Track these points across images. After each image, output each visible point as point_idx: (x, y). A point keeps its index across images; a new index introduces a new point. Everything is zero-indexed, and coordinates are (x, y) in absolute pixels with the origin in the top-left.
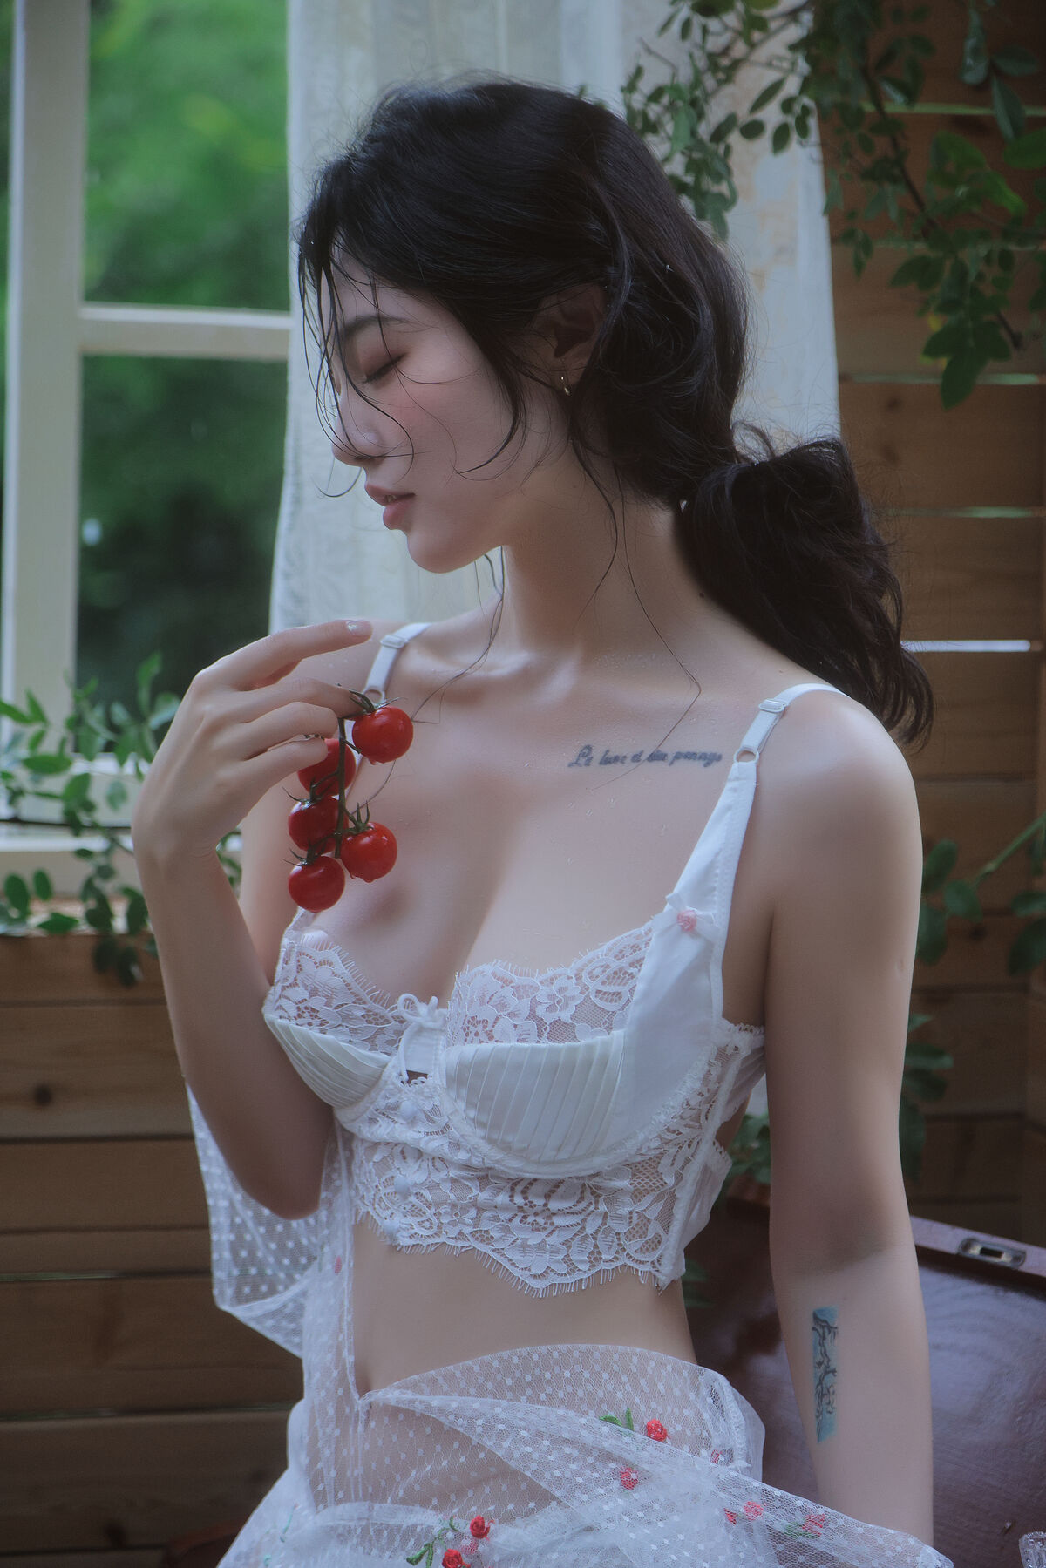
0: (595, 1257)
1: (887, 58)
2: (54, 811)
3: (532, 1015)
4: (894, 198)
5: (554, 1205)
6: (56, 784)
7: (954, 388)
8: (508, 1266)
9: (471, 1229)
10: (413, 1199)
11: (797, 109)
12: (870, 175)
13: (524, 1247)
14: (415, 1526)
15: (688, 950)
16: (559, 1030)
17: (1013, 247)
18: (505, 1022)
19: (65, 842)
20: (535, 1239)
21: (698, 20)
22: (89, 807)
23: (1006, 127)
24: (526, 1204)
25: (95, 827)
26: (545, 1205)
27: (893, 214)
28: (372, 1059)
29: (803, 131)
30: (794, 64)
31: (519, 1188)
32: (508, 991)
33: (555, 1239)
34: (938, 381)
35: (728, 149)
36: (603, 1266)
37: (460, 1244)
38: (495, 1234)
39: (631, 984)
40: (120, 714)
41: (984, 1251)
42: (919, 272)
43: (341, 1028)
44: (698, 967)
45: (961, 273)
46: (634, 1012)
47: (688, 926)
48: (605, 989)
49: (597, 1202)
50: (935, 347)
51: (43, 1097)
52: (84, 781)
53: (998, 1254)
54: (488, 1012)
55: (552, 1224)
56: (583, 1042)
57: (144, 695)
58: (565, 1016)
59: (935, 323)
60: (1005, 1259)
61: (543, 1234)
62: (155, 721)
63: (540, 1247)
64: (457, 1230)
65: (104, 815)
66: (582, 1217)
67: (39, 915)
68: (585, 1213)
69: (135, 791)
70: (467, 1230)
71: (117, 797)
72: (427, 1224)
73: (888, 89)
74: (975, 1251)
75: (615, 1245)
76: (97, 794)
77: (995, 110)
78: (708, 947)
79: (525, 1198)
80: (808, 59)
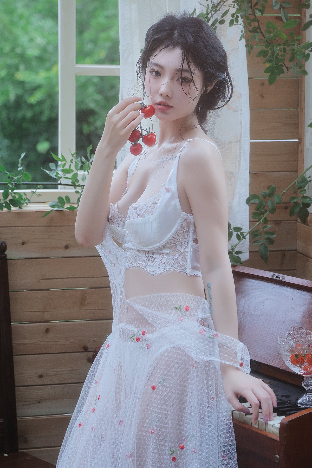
0: (166, 267)
1: (256, 4)
2: (70, 182)
4: (258, 36)
5: (155, 256)
6: (70, 176)
7: (272, 81)
8: (147, 270)
9: (139, 263)
10: (128, 258)
11: (235, 16)
12: (251, 31)
13: (150, 266)
14: (132, 330)
17: (286, 47)
19: (72, 190)
20: (152, 264)
22: (78, 181)
24: (149, 256)
25: (79, 186)
26: (153, 256)
27: (257, 40)
28: (123, 230)
29: (237, 21)
30: (234, 5)
31: (147, 253)
33: (156, 264)
34: (268, 78)
35: (216, 27)
36: (168, 269)
37: (137, 266)
38: (144, 263)
39: (157, 204)
40: (83, 159)
41: (277, 277)
42: (263, 53)
43: (116, 224)
44: (172, 199)
45: (273, 53)
47: (167, 190)
48: (151, 206)
49: (164, 255)
50: (266, 71)
51: (67, 247)
52: (76, 175)
53: (279, 278)
55: (155, 261)
57: (88, 155)
59: (268, 65)
60: (281, 279)
61: (154, 263)
62: (91, 161)
63: (153, 266)
64: (136, 263)
65: (81, 183)
66: (160, 259)
67: (67, 206)
68: (161, 258)
69: (87, 177)
70: (138, 263)
71: (84, 179)
72: (131, 263)
73: (257, 11)
74: (275, 277)
75: (170, 265)
76: (79, 178)
77: (282, 15)
78: (173, 195)
79: (148, 255)
80: (237, 5)
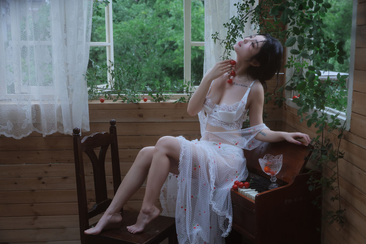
3: (228, 109)
11: (254, 19)
15: (243, 104)
16: (231, 111)
18: (226, 110)
21: (241, 11)
23: (275, 20)
28: (211, 109)
32: (226, 107)
39: (237, 107)
44: (244, 106)
46: (237, 110)
47: (243, 102)
48: (235, 107)
54: (224, 108)
56: (233, 112)
58: (231, 110)
73: (263, 17)
78: (244, 105)
80: (255, 14)
